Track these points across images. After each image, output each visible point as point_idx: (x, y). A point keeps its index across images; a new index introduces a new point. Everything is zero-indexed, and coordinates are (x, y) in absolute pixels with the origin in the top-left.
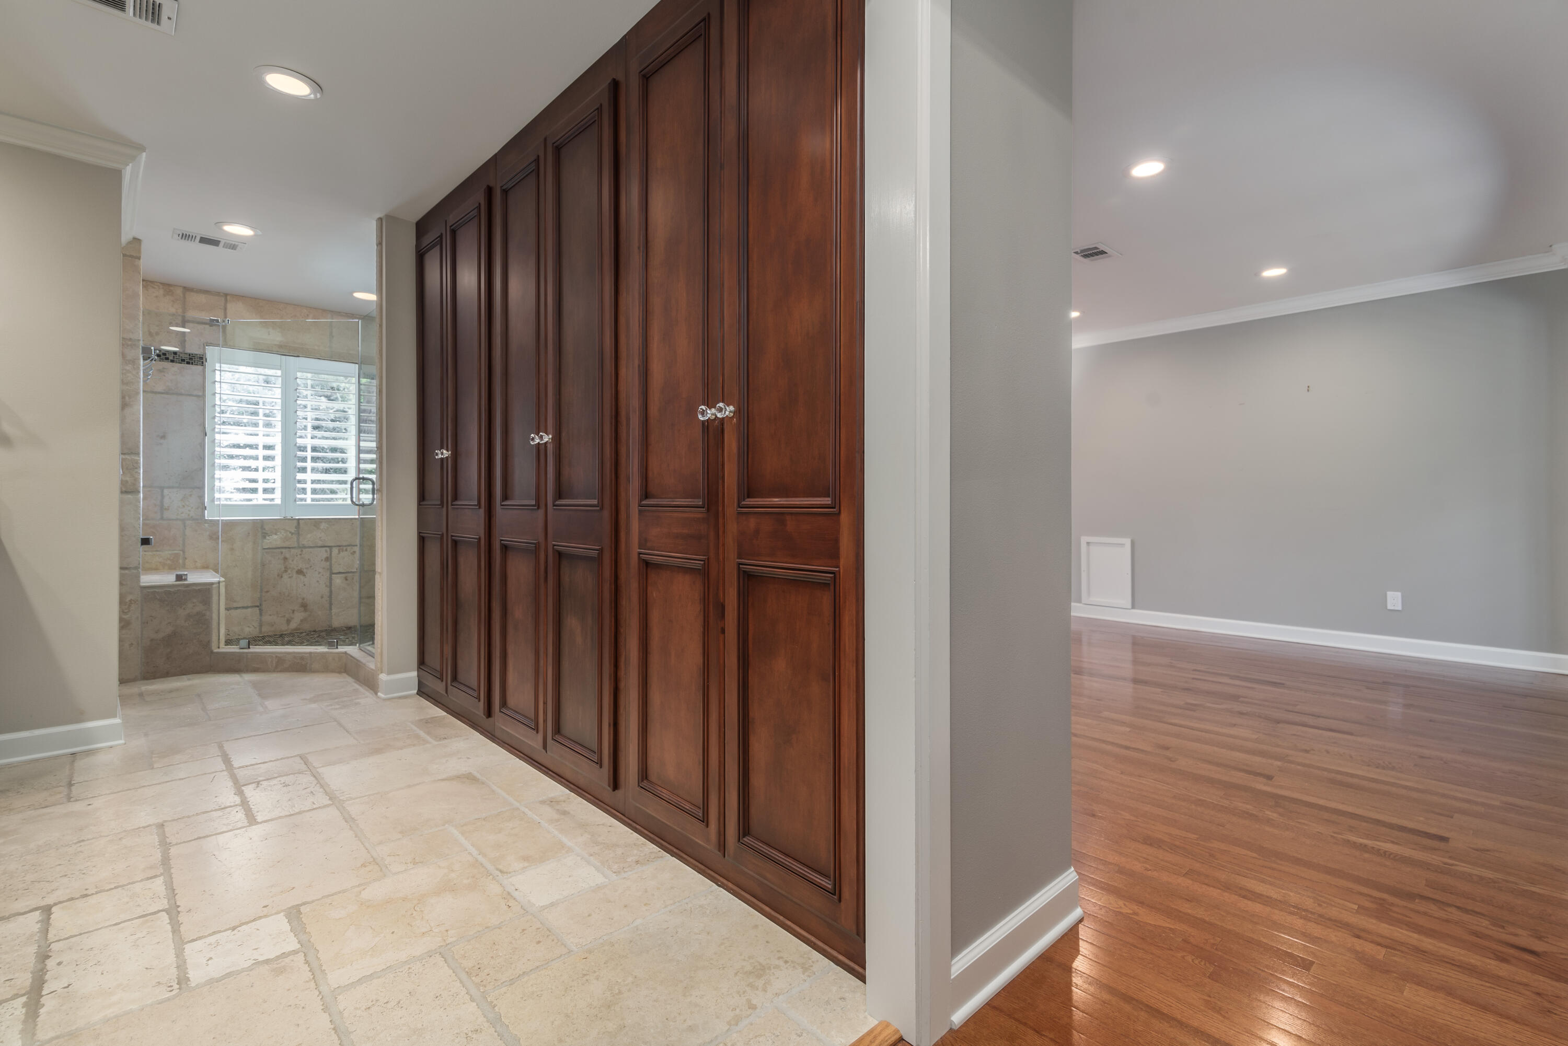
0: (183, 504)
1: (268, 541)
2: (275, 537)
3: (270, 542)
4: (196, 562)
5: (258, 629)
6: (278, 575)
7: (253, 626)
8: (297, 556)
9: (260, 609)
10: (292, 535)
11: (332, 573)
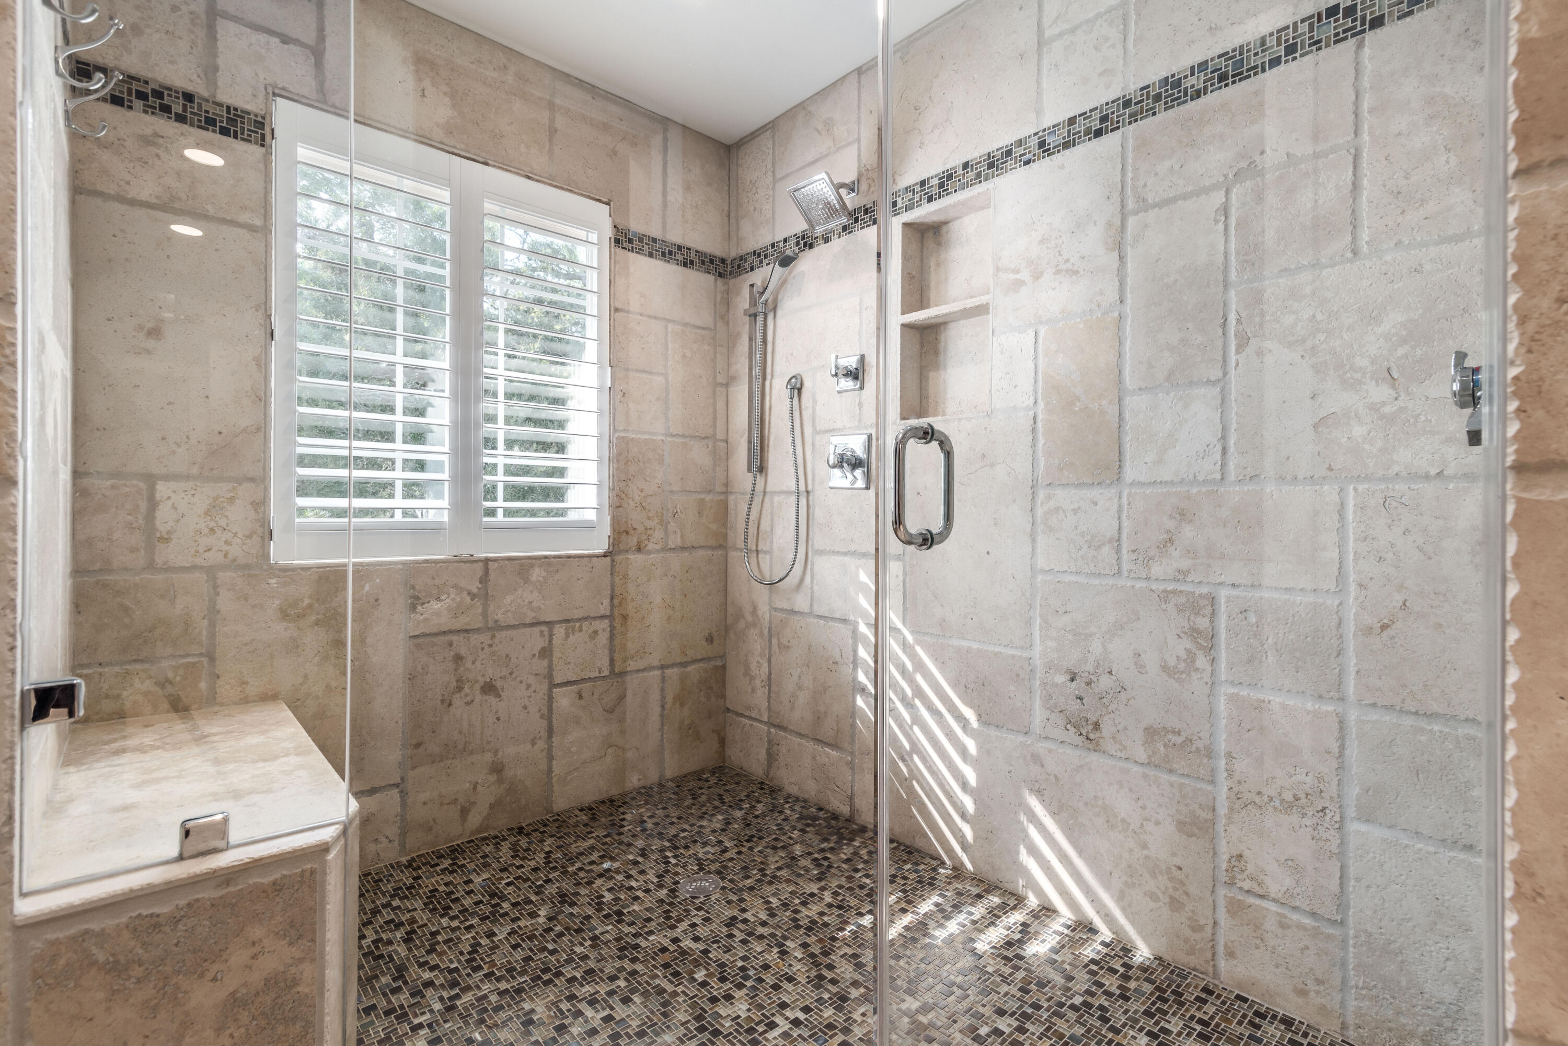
0: (212, 524)
1: (422, 618)
2: (436, 606)
3: (426, 620)
4: (246, 683)
5: (396, 843)
6: (443, 701)
7: (387, 837)
8: (483, 649)
9: (401, 792)
10: (472, 600)
11: (553, 685)
